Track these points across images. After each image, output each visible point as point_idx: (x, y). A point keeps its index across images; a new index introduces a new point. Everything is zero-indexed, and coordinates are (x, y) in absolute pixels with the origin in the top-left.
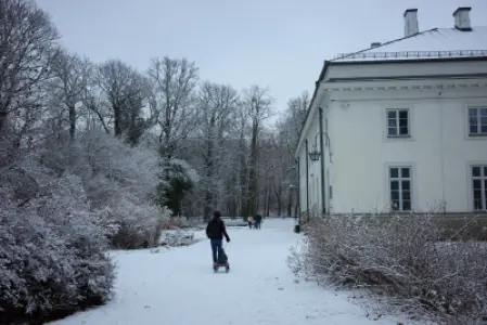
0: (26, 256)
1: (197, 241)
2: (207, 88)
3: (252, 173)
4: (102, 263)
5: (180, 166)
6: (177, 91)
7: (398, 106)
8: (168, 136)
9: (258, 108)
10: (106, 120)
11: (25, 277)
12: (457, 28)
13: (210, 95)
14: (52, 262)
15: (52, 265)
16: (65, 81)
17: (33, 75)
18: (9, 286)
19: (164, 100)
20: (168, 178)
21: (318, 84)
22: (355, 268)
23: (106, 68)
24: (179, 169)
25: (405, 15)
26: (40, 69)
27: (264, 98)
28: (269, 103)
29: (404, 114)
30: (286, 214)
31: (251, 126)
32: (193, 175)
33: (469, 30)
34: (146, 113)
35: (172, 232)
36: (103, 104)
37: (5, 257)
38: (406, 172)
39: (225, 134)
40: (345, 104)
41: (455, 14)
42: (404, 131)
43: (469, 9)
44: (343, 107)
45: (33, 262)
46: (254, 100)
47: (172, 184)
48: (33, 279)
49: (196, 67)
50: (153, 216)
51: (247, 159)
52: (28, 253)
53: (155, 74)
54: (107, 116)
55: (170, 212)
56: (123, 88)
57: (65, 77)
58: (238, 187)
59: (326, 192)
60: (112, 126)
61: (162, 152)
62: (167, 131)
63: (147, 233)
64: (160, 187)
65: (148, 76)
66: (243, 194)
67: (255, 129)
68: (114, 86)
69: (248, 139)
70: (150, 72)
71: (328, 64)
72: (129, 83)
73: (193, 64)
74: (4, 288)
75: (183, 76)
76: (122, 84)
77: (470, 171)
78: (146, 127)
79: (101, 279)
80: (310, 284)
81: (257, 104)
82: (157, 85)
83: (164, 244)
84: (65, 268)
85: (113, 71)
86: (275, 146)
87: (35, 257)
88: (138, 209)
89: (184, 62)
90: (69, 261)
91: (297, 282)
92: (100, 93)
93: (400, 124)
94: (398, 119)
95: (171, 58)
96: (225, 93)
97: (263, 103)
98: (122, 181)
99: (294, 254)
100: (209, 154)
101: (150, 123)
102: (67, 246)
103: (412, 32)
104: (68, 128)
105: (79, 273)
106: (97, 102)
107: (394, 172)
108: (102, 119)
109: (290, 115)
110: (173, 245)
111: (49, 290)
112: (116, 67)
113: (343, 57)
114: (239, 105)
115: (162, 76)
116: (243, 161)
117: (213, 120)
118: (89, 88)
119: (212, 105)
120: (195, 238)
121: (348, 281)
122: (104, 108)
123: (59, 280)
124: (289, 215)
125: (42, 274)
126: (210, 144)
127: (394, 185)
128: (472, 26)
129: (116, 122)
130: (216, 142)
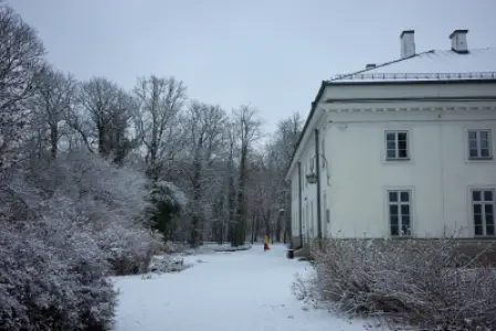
0: (28, 281)
1: (188, 267)
2: (196, 108)
3: (240, 195)
4: (105, 289)
5: (167, 188)
6: (164, 111)
7: (397, 128)
8: (154, 158)
9: (247, 129)
10: (90, 140)
11: (26, 304)
12: (453, 50)
13: (198, 115)
14: (54, 287)
15: (54, 290)
16: (47, 99)
17: (18, 91)
18: (10, 314)
19: (151, 120)
20: (154, 201)
21: (314, 105)
22: (369, 294)
23: (91, 85)
24: (166, 191)
25: (402, 36)
26: (25, 86)
27: (253, 119)
28: (259, 124)
29: (402, 137)
30: (275, 238)
31: (240, 147)
32: (181, 198)
33: (466, 52)
34: (131, 132)
35: (160, 257)
36: (87, 123)
37: (7, 282)
38: (405, 196)
39: (213, 156)
40: (343, 125)
41: (451, 37)
42: (403, 154)
43: (466, 31)
44: (341, 128)
45: (34, 288)
46: (243, 121)
47: (159, 207)
48: (35, 306)
49: (183, 86)
50: (144, 240)
51: (236, 182)
52: (29, 278)
53: (142, 93)
54: (90, 136)
55: (161, 235)
56: (107, 107)
57: (47, 94)
58: (226, 211)
59: (322, 216)
60: (97, 146)
61: (148, 173)
62: (153, 153)
63: (137, 258)
64: (147, 210)
65: (135, 96)
66: (231, 218)
67: (245, 150)
68: (99, 105)
69: (237, 161)
70: (136, 91)
71: (325, 85)
72: (115, 102)
73: (181, 83)
74: (5, 316)
75: (170, 95)
76: (106, 103)
77: (470, 196)
78: (131, 148)
79: (104, 306)
80: (319, 311)
81: (246, 125)
82: (143, 105)
83: (154, 270)
84: (68, 294)
85: (98, 88)
86: (264, 168)
87: (37, 282)
88: (128, 233)
89: (172, 81)
90: (71, 286)
91: (305, 309)
92: (83, 112)
93: (398, 147)
94: (396, 141)
95: (159, 77)
96: (214, 113)
97: (253, 124)
98: (110, 203)
99: (299, 280)
100: (197, 176)
101: (135, 144)
102: (69, 270)
103: (409, 54)
104: (50, 148)
105: (81, 300)
106: (80, 121)
107: (393, 196)
108: (85, 139)
109: (280, 137)
110: (163, 271)
111: (51, 318)
112: (101, 85)
113: (341, 78)
114: (229, 125)
115: (149, 95)
116: (231, 184)
117: (201, 142)
118: (72, 106)
119: (200, 125)
120: (185, 263)
121: (362, 308)
122: (87, 127)
123: (61, 307)
124: (278, 240)
125: (44, 301)
126: (198, 166)
127: (393, 209)
128: (469, 48)
129: (101, 142)
130: (204, 163)
